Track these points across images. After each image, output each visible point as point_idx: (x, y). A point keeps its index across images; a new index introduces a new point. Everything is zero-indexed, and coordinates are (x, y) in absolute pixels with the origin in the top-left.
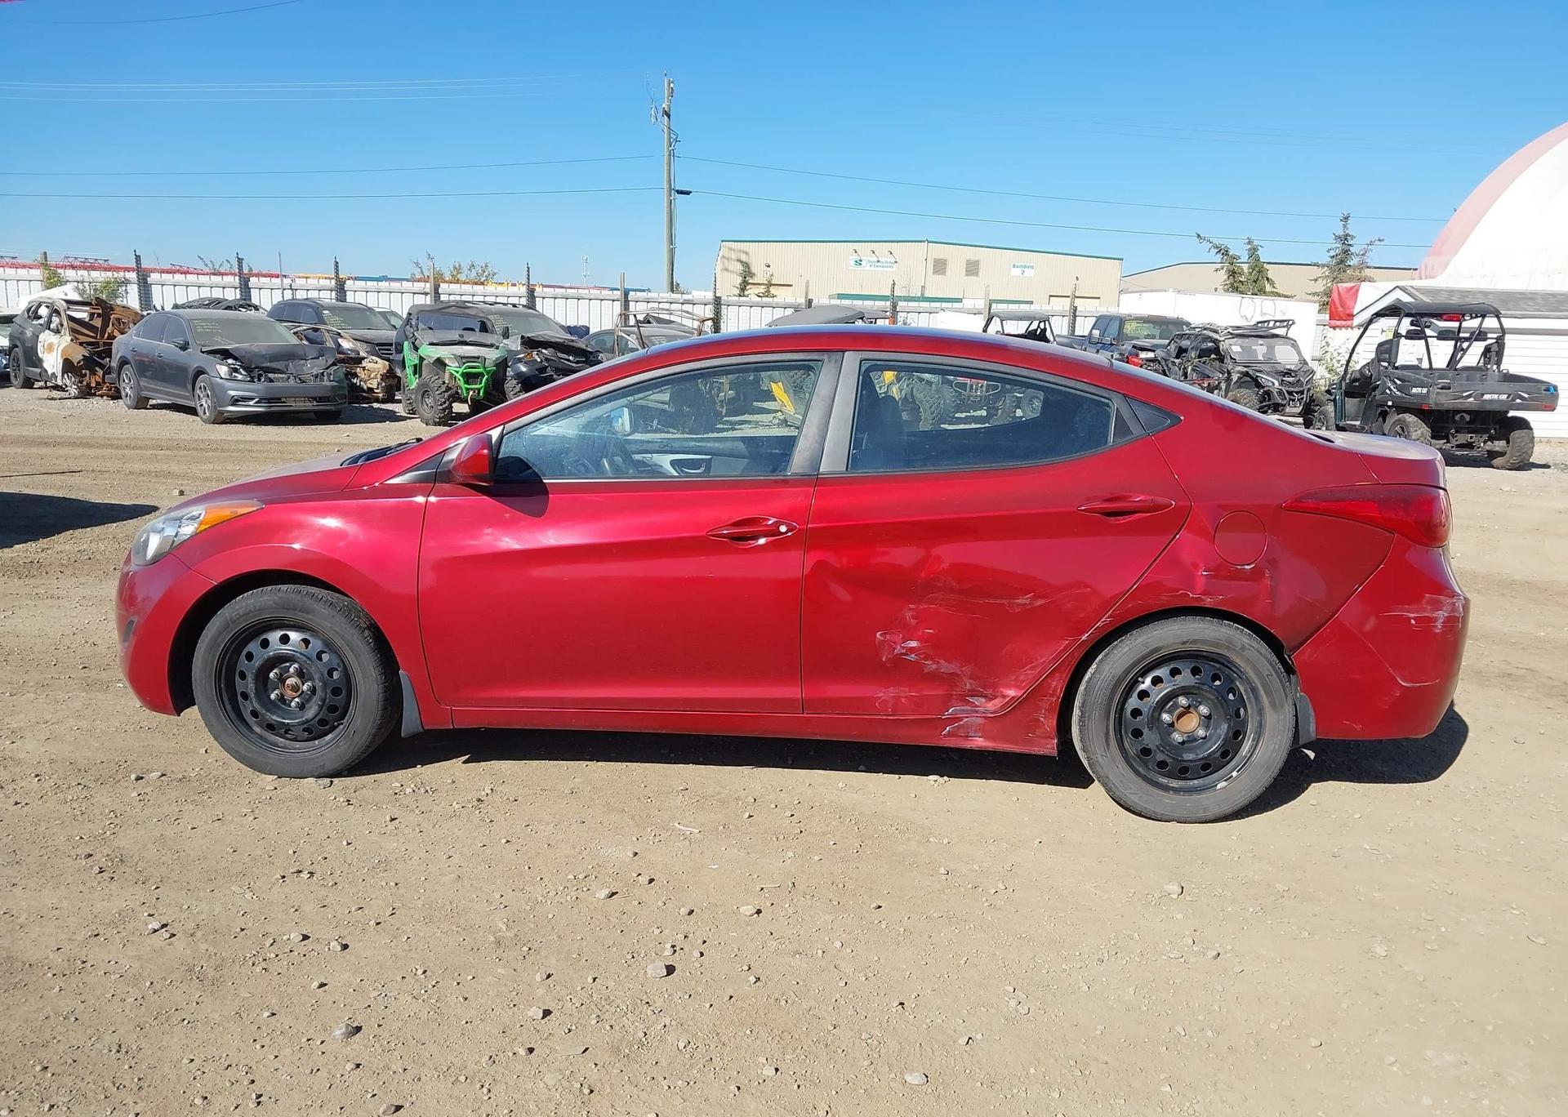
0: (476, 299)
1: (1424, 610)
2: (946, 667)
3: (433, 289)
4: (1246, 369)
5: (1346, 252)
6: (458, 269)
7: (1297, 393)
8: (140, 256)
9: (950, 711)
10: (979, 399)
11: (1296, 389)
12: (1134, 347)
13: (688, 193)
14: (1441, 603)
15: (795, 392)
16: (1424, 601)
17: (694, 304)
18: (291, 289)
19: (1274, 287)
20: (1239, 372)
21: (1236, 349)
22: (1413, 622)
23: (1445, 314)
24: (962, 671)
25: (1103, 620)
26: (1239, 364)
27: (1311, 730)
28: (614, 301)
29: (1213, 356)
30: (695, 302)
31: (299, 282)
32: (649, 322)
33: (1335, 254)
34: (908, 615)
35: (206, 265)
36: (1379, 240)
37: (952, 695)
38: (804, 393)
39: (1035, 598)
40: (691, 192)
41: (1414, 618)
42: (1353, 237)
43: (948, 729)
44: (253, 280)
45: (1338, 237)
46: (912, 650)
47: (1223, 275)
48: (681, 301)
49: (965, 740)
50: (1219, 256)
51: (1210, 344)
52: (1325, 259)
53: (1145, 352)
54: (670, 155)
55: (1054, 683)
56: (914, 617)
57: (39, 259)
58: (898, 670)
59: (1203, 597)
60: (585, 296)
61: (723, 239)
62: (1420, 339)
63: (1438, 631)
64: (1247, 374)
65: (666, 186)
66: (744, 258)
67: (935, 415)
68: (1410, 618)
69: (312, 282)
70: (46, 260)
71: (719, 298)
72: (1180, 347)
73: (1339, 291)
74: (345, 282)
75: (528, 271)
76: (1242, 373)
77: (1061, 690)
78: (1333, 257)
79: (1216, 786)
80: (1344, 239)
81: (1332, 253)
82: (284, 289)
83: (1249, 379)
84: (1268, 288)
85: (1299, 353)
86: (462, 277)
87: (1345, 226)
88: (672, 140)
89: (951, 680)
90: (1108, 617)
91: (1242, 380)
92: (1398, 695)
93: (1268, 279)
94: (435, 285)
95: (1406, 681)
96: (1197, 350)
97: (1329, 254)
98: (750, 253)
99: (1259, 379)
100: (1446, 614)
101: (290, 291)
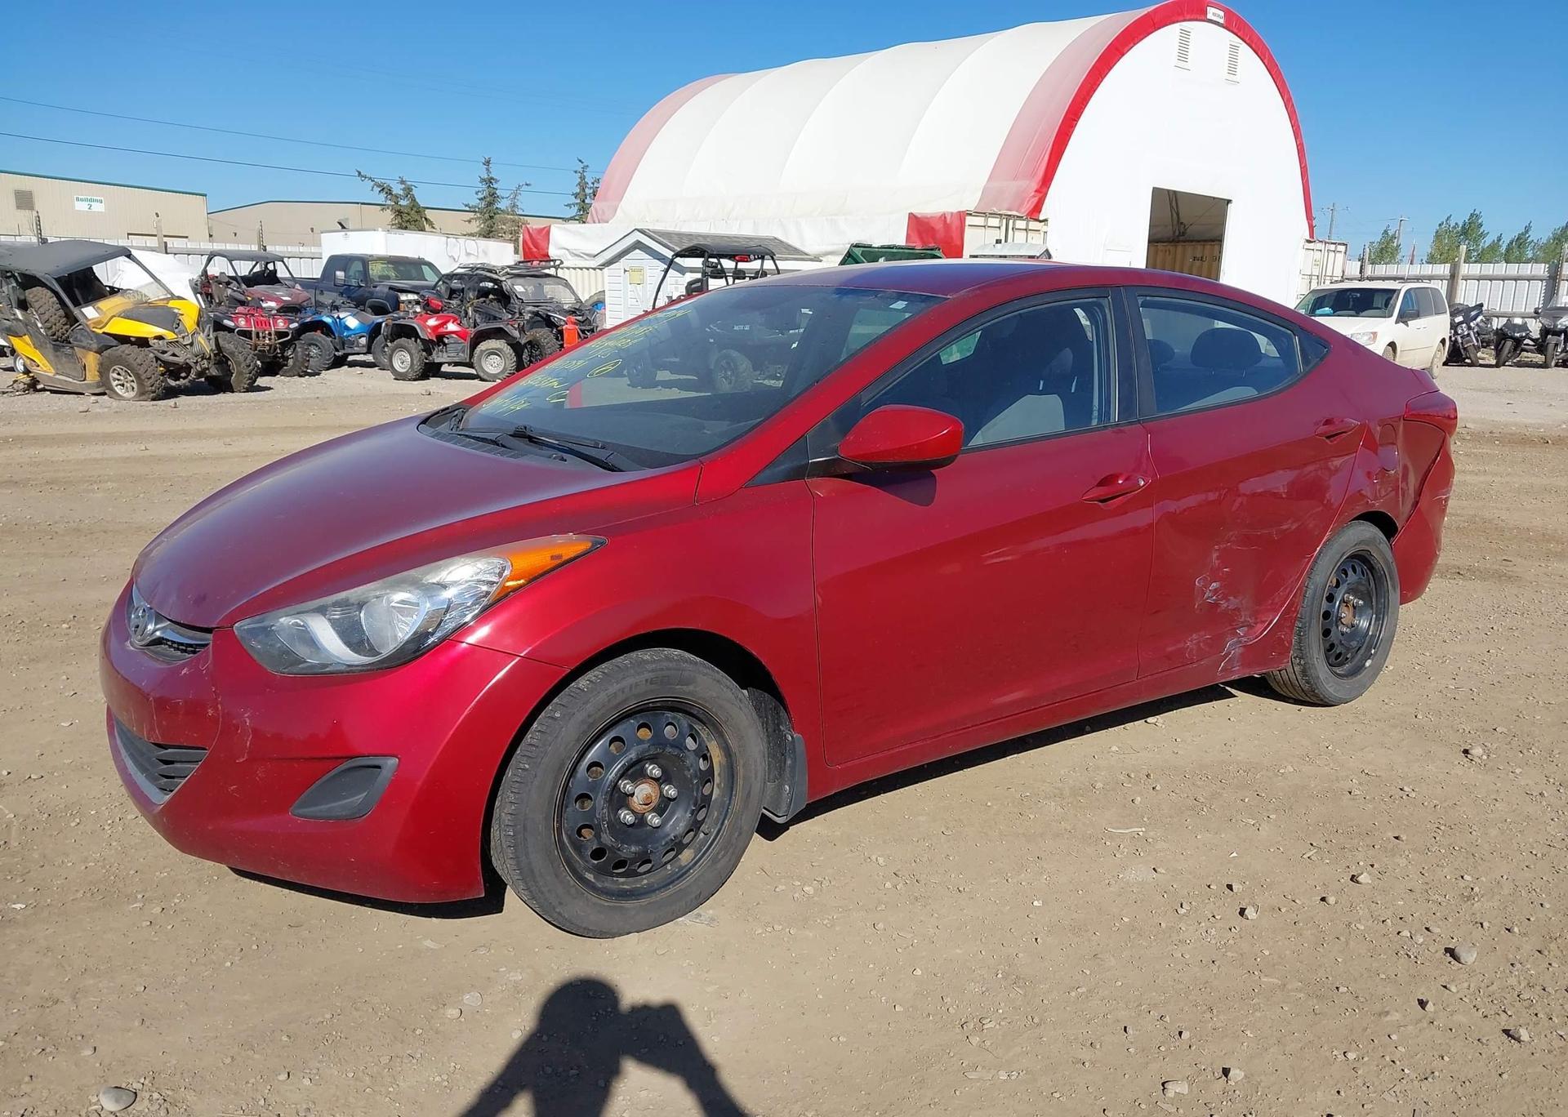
2: (1233, 603)
4: (536, 309)
5: (493, 195)
7: (588, 331)
9: (1227, 646)
10: (268, 348)
11: (588, 328)
12: (391, 288)
15: (56, 348)
19: (433, 228)
20: (530, 312)
21: (519, 289)
23: (737, 255)
26: (528, 304)
29: (491, 296)
33: (482, 196)
34: (1214, 557)
36: (527, 185)
37: (1229, 630)
38: (72, 348)
39: (1293, 522)
42: (497, 181)
43: (1222, 665)
45: (483, 180)
46: (1215, 592)
47: (389, 215)
50: (383, 195)
51: (490, 285)
52: (474, 201)
53: (404, 294)
56: (1218, 558)
62: (722, 278)
64: (537, 314)
67: (251, 368)
72: (451, 289)
73: (529, 232)
76: (533, 313)
78: (482, 199)
80: (489, 181)
81: (480, 196)
83: (540, 319)
84: (427, 227)
85: (573, 293)
87: (487, 169)
89: (1232, 616)
91: (533, 320)
93: (426, 219)
96: (474, 290)
97: (477, 196)
99: (552, 318)
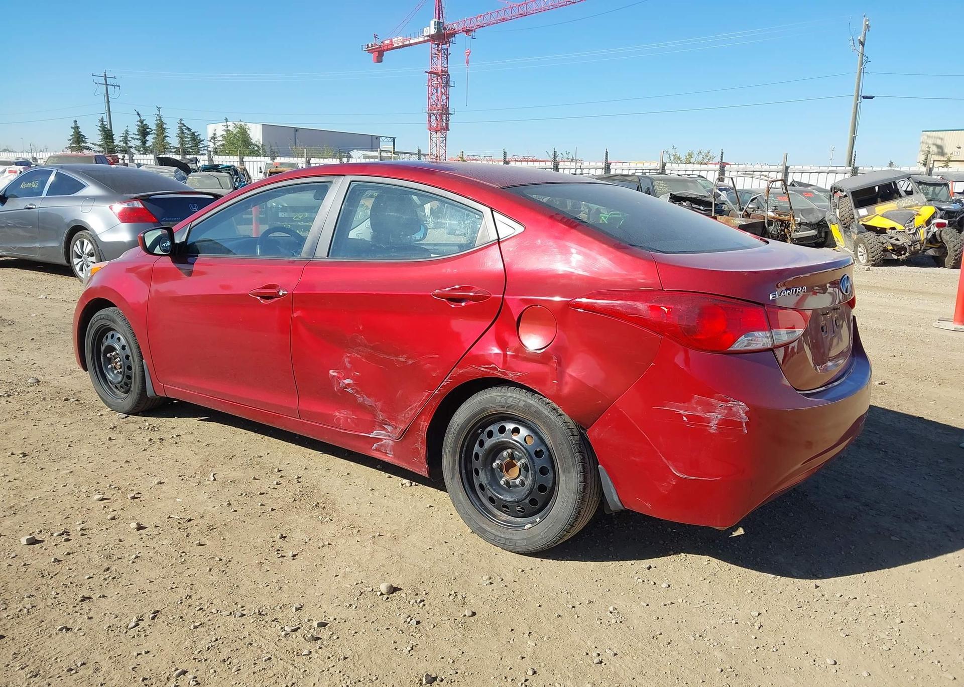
0: (688, 173)
1: (695, 409)
2: (368, 401)
3: (661, 167)
6: (691, 155)
8: (506, 152)
9: (374, 432)
13: (872, 98)
14: (713, 405)
16: (693, 401)
17: (837, 173)
18: (581, 169)
22: (685, 419)
24: (375, 405)
25: (446, 380)
27: (615, 500)
28: (778, 172)
30: (838, 172)
31: (586, 164)
32: (793, 186)
34: (347, 360)
35: (550, 156)
37: (375, 421)
38: (850, 232)
39: (408, 358)
40: (874, 97)
41: (686, 416)
43: (375, 445)
44: (561, 164)
46: (348, 385)
48: (827, 171)
49: (384, 455)
54: (860, 72)
55: (422, 423)
56: (350, 362)
57: (459, 155)
58: (343, 399)
59: (507, 372)
60: (758, 170)
61: (924, 130)
63: (712, 431)
65: (855, 94)
66: (939, 142)
68: (682, 415)
69: (593, 164)
70: (463, 156)
71: (857, 168)
74: (610, 164)
75: (722, 154)
77: (425, 429)
79: (525, 526)
82: (577, 169)
86: (692, 160)
88: (864, 61)
89: (371, 411)
90: (449, 379)
92: (674, 483)
94: (663, 164)
95: (680, 472)
98: (945, 139)
100: (720, 417)
101: (580, 170)
